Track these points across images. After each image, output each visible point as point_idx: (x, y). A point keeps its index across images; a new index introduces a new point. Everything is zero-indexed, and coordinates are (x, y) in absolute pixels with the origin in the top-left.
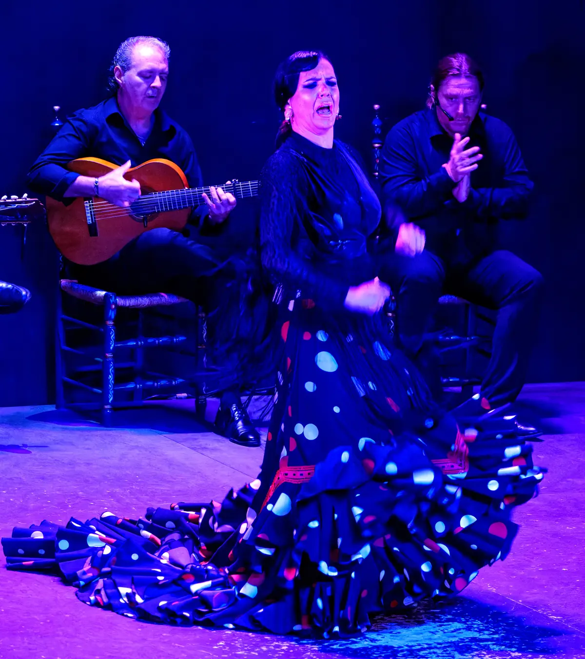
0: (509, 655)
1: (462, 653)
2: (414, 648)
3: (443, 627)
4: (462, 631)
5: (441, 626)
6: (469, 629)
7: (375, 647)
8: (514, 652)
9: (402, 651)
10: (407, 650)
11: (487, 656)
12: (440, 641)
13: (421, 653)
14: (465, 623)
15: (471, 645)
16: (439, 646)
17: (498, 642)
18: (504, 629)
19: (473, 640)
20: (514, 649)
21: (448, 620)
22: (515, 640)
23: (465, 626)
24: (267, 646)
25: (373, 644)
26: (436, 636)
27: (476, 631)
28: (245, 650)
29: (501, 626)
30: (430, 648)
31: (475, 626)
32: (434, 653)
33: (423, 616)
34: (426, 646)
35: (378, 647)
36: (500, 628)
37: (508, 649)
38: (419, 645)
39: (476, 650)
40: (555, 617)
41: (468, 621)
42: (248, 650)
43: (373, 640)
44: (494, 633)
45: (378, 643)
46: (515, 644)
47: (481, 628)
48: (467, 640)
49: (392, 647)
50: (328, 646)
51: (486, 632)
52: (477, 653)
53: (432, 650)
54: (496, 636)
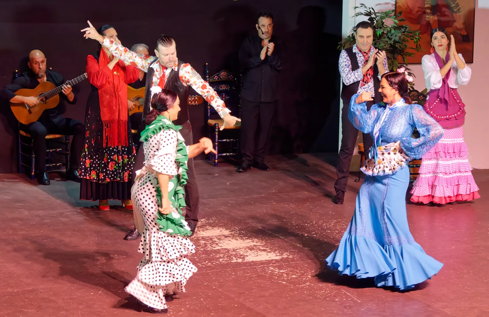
0: (267, 251)
1: (251, 250)
2: (235, 249)
3: (244, 241)
5: (243, 241)
6: (253, 242)
7: (221, 249)
9: (231, 250)
10: (233, 250)
12: (244, 246)
13: (237, 251)
16: (243, 248)
17: (263, 246)
18: (265, 242)
19: (255, 246)
20: (268, 249)
21: (246, 239)
22: (269, 245)
23: (252, 241)
25: (221, 248)
26: (241, 245)
30: (240, 249)
31: (255, 241)
32: (242, 250)
33: (238, 237)
34: (239, 248)
35: (223, 249)
37: (266, 249)
38: (236, 248)
39: (256, 249)
41: (253, 239)
43: (221, 246)
44: (261, 243)
45: (223, 248)
46: (269, 247)
48: (253, 246)
49: (227, 249)
50: (206, 249)
51: (259, 243)
53: (241, 250)
54: (262, 244)
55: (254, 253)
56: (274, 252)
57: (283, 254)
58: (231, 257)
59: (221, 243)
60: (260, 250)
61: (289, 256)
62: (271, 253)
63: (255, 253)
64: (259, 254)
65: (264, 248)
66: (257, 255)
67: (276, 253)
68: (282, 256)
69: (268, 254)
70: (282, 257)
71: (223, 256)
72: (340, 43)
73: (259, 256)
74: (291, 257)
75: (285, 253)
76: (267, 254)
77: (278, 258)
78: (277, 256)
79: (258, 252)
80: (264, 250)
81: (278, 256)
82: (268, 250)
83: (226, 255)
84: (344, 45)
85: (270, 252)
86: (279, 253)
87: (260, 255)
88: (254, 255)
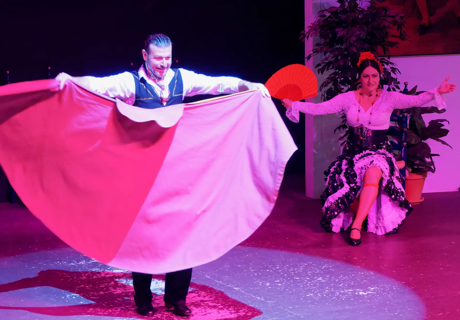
0: (218, 307)
1: (197, 307)
4: (196, 297)
6: (199, 296)
8: (219, 306)
11: (208, 309)
14: (197, 293)
15: (201, 304)
17: (212, 301)
18: (215, 295)
19: (202, 301)
20: (219, 305)
22: (220, 300)
23: (197, 295)
24: (112, 310)
25: (158, 306)
27: (202, 297)
28: (102, 312)
29: (213, 294)
31: (202, 295)
36: (213, 295)
37: (217, 305)
40: (237, 288)
41: (198, 292)
42: (103, 312)
43: (158, 304)
44: (211, 297)
45: (160, 305)
46: (220, 302)
47: (205, 295)
48: (199, 301)
51: (207, 297)
52: (204, 307)
54: (212, 299)
55: (201, 311)
56: (228, 309)
57: (240, 311)
58: (172, 318)
59: (157, 299)
60: (209, 306)
61: (247, 313)
62: (223, 310)
63: (203, 311)
64: (208, 312)
65: (215, 304)
66: (205, 313)
67: (231, 309)
68: (238, 313)
69: (220, 311)
70: (239, 315)
71: (161, 317)
72: (302, 32)
73: (208, 314)
74: (250, 314)
75: (242, 309)
76: (218, 312)
77: (233, 316)
78: (231, 313)
79: (207, 309)
80: (215, 307)
81: (233, 314)
82: (220, 307)
83: (165, 316)
84: (307, 35)
85: (221, 309)
86: (235, 310)
87: (210, 313)
88: (202, 314)
